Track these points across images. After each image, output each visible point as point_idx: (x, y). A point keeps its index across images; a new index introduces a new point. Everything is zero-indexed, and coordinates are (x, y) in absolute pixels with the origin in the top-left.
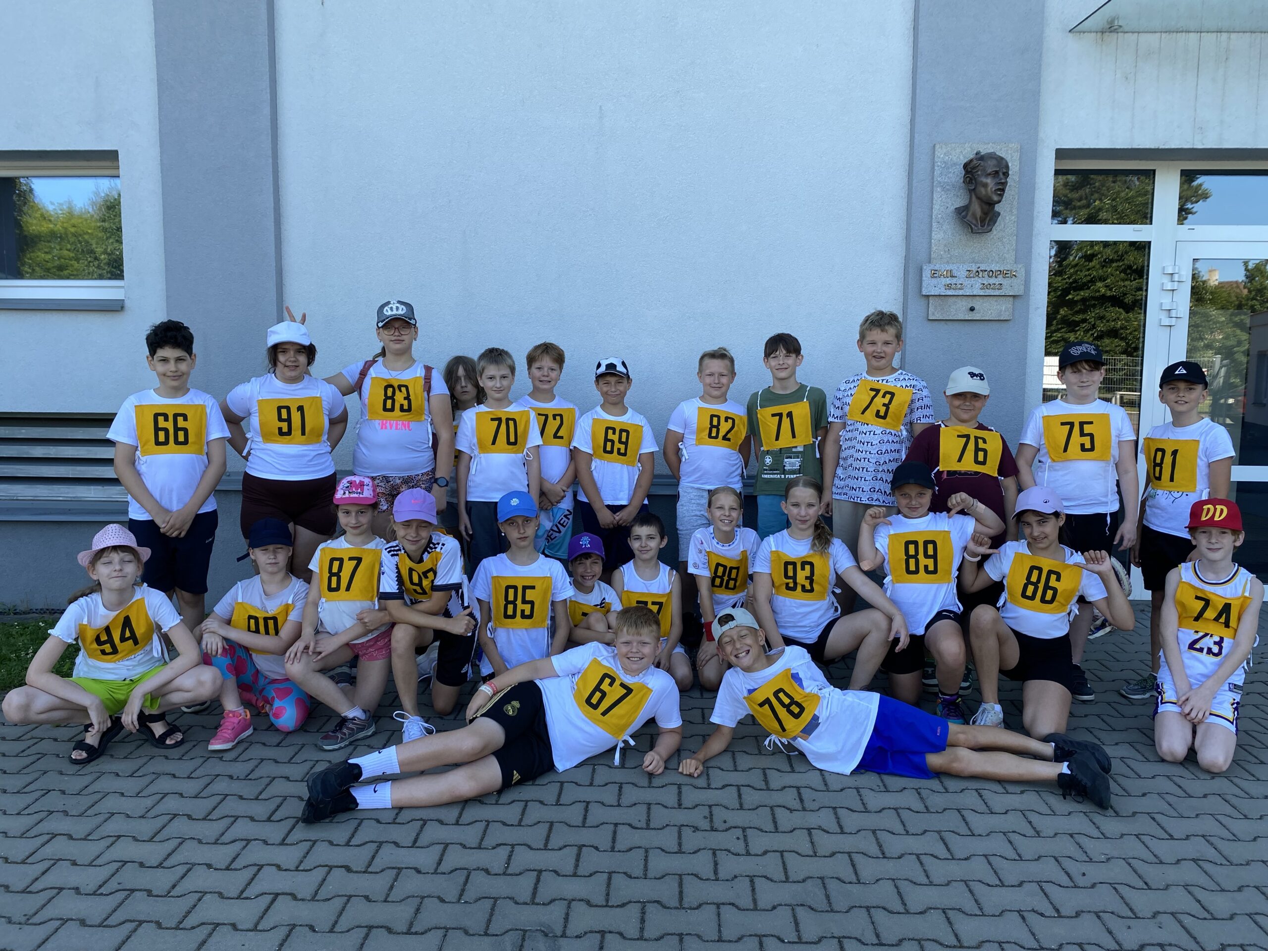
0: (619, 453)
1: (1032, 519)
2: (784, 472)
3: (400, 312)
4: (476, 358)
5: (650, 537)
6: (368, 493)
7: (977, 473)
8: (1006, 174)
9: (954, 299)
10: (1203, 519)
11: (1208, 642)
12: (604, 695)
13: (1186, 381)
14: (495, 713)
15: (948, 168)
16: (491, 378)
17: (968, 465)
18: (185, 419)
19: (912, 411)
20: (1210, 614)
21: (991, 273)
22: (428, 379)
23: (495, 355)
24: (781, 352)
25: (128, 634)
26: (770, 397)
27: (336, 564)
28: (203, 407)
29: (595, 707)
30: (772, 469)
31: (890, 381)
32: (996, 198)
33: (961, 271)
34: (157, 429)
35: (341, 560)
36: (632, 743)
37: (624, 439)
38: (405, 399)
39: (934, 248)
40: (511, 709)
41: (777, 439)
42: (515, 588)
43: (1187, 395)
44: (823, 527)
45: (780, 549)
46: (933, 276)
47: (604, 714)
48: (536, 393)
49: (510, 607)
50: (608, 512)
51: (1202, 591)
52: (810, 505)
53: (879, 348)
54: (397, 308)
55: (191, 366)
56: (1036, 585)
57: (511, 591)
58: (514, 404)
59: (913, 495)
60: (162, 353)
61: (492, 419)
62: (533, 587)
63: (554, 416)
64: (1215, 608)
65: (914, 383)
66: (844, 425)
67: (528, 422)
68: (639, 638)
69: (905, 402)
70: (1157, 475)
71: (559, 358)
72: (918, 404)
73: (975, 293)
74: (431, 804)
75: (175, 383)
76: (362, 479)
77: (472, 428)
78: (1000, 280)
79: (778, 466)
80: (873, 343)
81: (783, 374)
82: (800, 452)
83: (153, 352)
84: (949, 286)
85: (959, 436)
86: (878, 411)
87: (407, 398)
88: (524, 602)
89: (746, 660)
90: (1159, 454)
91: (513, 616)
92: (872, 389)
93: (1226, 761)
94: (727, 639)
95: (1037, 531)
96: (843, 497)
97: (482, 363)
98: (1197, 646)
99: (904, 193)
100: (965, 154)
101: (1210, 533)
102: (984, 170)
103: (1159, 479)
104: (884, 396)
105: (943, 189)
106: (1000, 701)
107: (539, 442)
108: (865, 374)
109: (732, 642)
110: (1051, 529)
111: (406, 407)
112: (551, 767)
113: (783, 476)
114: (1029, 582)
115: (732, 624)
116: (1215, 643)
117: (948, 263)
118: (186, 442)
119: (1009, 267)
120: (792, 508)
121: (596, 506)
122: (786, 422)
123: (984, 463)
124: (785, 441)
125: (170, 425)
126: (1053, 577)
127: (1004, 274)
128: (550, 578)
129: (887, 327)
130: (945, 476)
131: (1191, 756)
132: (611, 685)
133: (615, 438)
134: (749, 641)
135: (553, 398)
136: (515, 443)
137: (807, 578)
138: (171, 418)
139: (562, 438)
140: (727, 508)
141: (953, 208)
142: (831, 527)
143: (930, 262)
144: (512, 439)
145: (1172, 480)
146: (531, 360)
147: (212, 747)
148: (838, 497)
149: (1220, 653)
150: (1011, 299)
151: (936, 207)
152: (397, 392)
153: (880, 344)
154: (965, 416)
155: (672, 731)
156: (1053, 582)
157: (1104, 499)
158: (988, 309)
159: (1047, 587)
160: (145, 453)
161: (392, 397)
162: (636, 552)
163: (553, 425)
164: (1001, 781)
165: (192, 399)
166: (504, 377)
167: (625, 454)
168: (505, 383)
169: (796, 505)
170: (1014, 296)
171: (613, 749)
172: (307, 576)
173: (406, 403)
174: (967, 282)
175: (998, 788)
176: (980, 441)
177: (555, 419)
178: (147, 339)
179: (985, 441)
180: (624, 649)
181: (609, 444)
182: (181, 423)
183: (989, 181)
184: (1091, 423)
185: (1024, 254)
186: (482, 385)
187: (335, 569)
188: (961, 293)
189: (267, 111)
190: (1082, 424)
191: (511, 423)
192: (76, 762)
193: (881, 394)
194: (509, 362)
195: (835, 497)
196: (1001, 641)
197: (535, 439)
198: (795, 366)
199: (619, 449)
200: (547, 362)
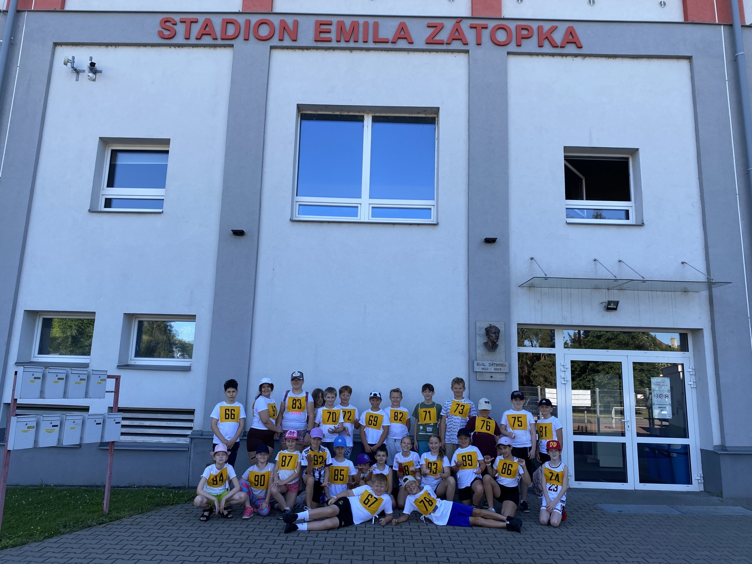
0: (374, 425)
1: (502, 447)
2: (427, 432)
3: (298, 375)
4: (324, 390)
5: (383, 456)
6: (295, 435)
7: (487, 433)
8: (498, 333)
9: (486, 373)
10: (550, 447)
11: (553, 487)
12: (369, 500)
13: (546, 405)
14: (336, 503)
15: (481, 329)
16: (329, 397)
17: (484, 430)
18: (234, 411)
19: (470, 412)
20: (553, 478)
21: (497, 365)
22: (307, 397)
23: (331, 390)
24: (428, 390)
25: (221, 479)
26: (423, 405)
27: (284, 458)
28: (240, 407)
29: (366, 504)
30: (422, 430)
31: (462, 402)
32: (495, 341)
33: (487, 363)
34: (226, 414)
35: (286, 457)
36: (377, 517)
37: (376, 420)
38: (299, 404)
39: (477, 356)
40: (341, 503)
41: (425, 420)
42: (338, 470)
43: (546, 409)
44: (442, 452)
45: (427, 458)
46: (478, 364)
47: (369, 507)
48: (342, 404)
49: (336, 477)
50: (368, 446)
51: (551, 470)
52: (436, 443)
53: (458, 390)
54: (297, 374)
55: (236, 394)
56: (505, 469)
57: (337, 471)
58: (335, 407)
59: (463, 439)
60: (228, 390)
61: (328, 412)
62: (343, 470)
63: (348, 412)
64: (555, 476)
65: (470, 402)
66: (447, 417)
67: (340, 413)
68: (381, 485)
69: (468, 409)
70: (541, 435)
71: (350, 391)
72: (472, 410)
73: (492, 371)
74: (319, 530)
75: (231, 399)
76: (294, 431)
77: (321, 415)
78: (500, 367)
79: (425, 430)
80: (456, 388)
81: (428, 398)
82: (432, 425)
83: (226, 389)
84: (483, 369)
85: (482, 421)
86: (460, 412)
87: (300, 404)
88: (341, 475)
89: (415, 492)
90: (541, 428)
91: (337, 480)
92: (457, 404)
93: (558, 522)
94: (407, 486)
95: (504, 451)
96: (450, 442)
97: (326, 392)
98: (551, 489)
99: (467, 336)
100: (486, 325)
101: (553, 451)
102: (491, 331)
103: (542, 436)
104: (461, 406)
105: (480, 336)
106: (494, 508)
107: (343, 421)
108: (454, 399)
109: (409, 487)
110: (508, 450)
111: (299, 407)
112: (352, 523)
113: (426, 434)
114: (503, 468)
115: (408, 481)
116: (555, 487)
117: (482, 361)
118: (234, 418)
119: (503, 363)
120: (430, 444)
121: (365, 444)
122: (428, 414)
123: (489, 430)
124: (427, 421)
125: (230, 413)
126: (510, 466)
127: (502, 365)
128: (349, 467)
129: (460, 383)
130: (477, 433)
131: (549, 524)
132: (371, 497)
133: (373, 419)
134: (414, 485)
135: (348, 405)
136: (335, 421)
137: (435, 468)
138: (230, 411)
139: (350, 420)
140: (406, 443)
141: (483, 342)
142: (445, 453)
143: (476, 360)
144: (334, 420)
145: (546, 436)
146: (341, 392)
147: (243, 518)
148: (448, 442)
149: (557, 490)
150: (505, 374)
151: (477, 342)
152: (297, 402)
153: (458, 389)
154: (485, 415)
155: (390, 514)
156: (510, 468)
157: (527, 443)
158: (497, 377)
159: (508, 469)
160: (221, 422)
161: (295, 404)
162: (378, 461)
163: (348, 415)
164: (490, 527)
165: (236, 404)
166: (333, 397)
167: (376, 425)
168: (333, 399)
169: (432, 443)
170: (506, 373)
171: (371, 520)
172: (275, 462)
173: (299, 406)
174: (489, 367)
175: (489, 529)
176: (488, 423)
177: (348, 413)
178: (224, 385)
179: (490, 423)
180: (376, 488)
181: (370, 421)
182: (233, 412)
183: (493, 335)
184: (521, 417)
185: (508, 358)
186: (325, 399)
187: (284, 460)
188: (487, 371)
189: (252, 304)
190: (518, 418)
191: (334, 414)
192: (203, 521)
193: (460, 406)
194: (335, 392)
195: (446, 442)
196: (493, 487)
197: (341, 420)
198: (432, 395)
199: (374, 424)
200: (346, 393)
